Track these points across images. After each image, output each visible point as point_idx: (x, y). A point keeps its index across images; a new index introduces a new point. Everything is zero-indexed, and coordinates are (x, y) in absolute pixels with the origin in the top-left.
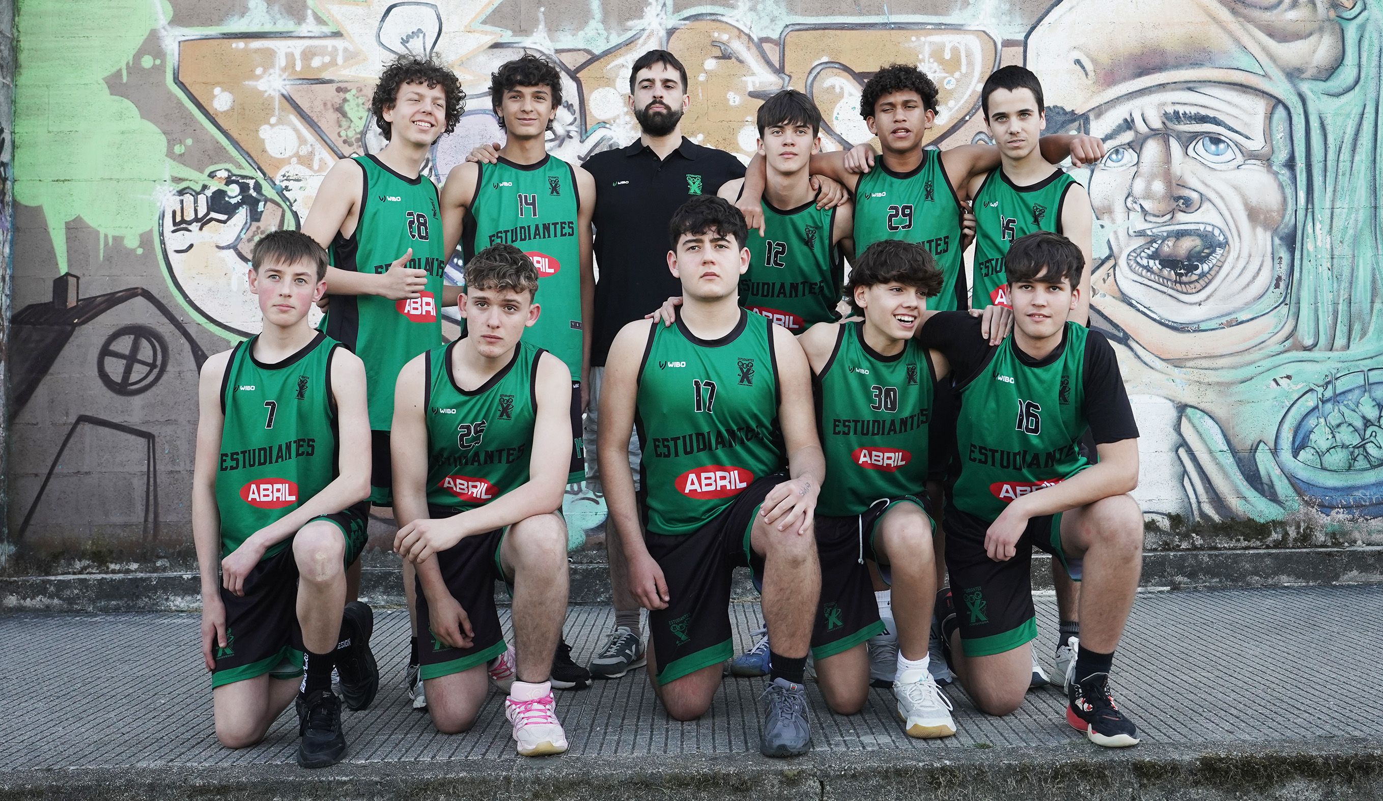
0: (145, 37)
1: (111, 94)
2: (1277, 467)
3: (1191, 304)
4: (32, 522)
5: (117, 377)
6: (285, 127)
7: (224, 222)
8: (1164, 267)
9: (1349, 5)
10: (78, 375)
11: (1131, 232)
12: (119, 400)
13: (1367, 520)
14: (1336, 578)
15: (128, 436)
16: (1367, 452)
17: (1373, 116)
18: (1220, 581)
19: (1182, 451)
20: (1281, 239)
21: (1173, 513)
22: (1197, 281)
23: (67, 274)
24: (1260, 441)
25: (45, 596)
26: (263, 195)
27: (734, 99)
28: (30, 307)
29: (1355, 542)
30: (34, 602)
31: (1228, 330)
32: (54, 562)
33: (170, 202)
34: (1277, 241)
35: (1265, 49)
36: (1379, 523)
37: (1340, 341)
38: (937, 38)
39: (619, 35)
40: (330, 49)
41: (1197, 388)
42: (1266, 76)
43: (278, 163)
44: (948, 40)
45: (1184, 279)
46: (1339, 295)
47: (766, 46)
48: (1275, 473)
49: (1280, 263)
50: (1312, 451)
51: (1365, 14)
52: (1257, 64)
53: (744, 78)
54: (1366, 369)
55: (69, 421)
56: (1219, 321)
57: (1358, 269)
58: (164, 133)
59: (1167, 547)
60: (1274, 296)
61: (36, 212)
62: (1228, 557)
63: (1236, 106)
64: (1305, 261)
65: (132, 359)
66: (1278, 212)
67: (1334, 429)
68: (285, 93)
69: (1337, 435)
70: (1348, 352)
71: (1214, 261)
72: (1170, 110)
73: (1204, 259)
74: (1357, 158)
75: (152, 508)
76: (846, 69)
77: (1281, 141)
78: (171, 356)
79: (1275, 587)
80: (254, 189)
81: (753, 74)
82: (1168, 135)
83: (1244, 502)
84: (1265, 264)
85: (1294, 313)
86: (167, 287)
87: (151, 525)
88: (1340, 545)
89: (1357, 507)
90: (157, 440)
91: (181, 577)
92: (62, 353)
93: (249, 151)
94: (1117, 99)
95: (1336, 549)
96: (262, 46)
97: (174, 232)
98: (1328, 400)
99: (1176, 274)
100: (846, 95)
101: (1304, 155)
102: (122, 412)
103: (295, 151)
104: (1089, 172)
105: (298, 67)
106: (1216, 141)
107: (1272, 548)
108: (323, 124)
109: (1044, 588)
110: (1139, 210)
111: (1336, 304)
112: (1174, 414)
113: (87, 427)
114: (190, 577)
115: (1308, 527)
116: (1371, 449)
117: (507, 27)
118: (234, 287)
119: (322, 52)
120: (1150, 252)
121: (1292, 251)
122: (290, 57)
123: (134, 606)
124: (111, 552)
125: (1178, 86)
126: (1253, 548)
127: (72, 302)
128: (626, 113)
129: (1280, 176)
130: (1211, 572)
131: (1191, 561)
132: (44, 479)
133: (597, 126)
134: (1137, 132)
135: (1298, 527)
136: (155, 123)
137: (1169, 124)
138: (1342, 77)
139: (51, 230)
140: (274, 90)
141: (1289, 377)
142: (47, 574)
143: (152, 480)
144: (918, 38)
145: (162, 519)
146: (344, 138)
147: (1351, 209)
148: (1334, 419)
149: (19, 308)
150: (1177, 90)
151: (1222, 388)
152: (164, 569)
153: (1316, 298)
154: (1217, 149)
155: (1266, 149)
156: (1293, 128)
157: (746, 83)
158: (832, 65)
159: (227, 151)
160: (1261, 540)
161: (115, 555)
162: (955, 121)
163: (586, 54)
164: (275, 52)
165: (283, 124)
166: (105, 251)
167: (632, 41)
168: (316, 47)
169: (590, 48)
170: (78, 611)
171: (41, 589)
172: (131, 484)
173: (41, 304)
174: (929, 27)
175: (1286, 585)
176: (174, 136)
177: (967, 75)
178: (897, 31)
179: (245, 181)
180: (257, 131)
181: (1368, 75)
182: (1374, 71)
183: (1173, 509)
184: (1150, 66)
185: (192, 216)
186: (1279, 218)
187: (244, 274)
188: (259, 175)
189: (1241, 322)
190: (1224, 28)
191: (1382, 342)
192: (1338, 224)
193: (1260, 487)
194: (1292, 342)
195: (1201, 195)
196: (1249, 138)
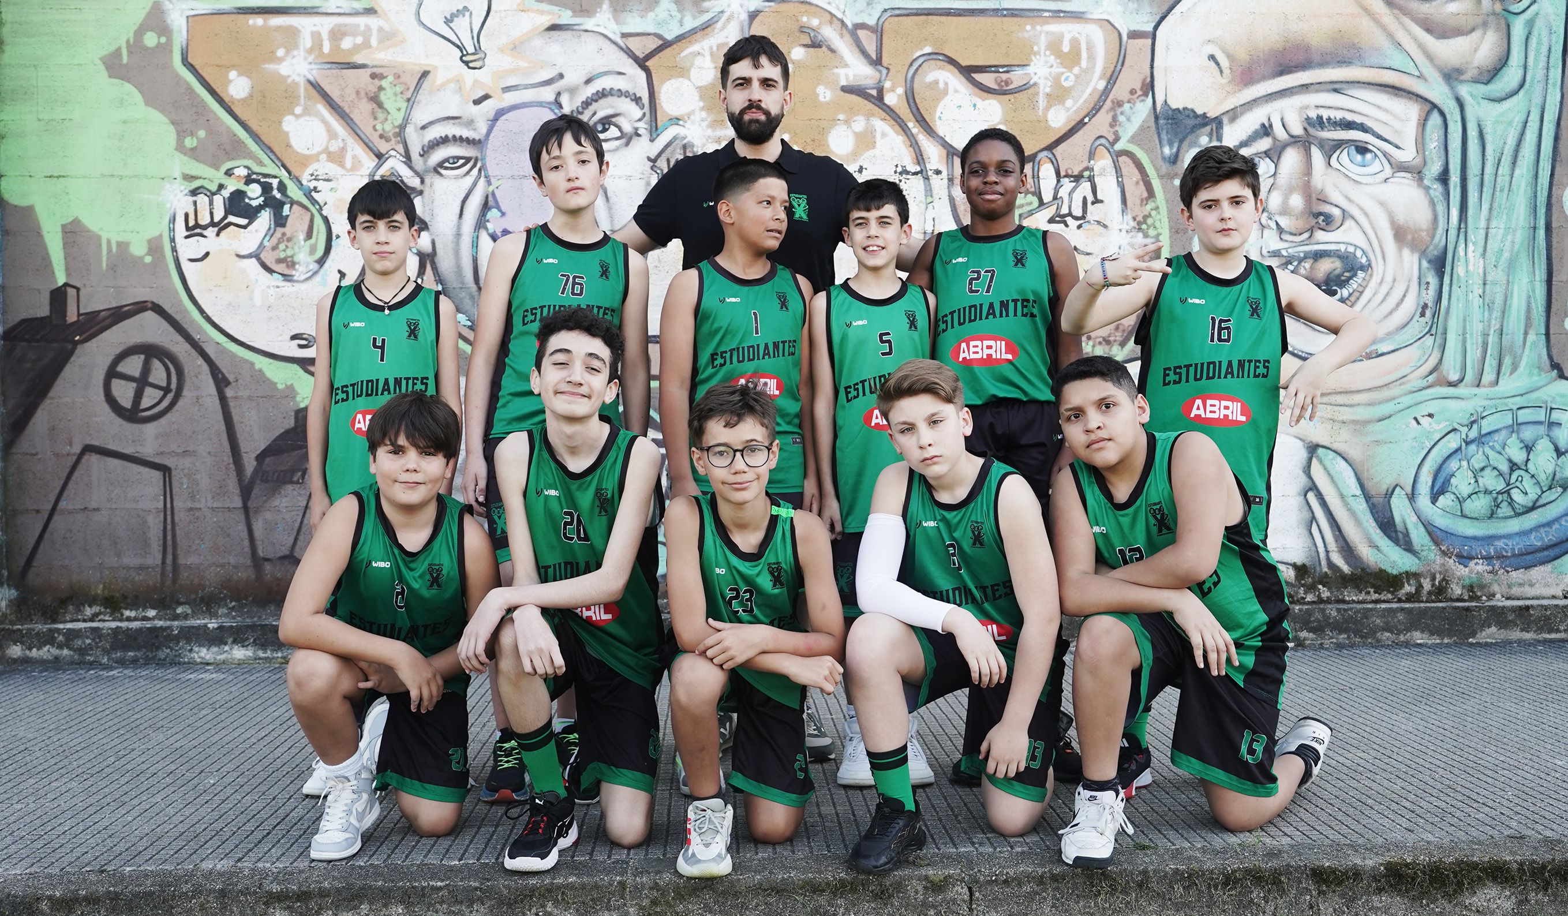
0: (147, 10)
1: (110, 77)
2: (1413, 514)
4: (35, 564)
5: (126, 402)
6: (312, 118)
7: (245, 227)
10: (82, 400)
11: (1264, 252)
12: (129, 428)
13: (1508, 572)
14: (1473, 634)
15: (141, 469)
16: (1511, 498)
17: (1537, 125)
18: (1348, 638)
19: (1311, 496)
20: (1430, 262)
21: (1299, 562)
23: (66, 285)
24: (1397, 485)
25: (53, 646)
26: (288, 197)
27: (825, 94)
28: (24, 321)
29: (1494, 595)
30: (41, 653)
31: (1367, 363)
32: (61, 608)
33: (182, 204)
34: (1425, 264)
35: (1421, 47)
36: (1520, 576)
37: (1488, 376)
38: (1054, 27)
40: (362, 28)
41: (1331, 427)
42: (1421, 77)
43: (306, 160)
44: (1068, 30)
46: (1489, 326)
47: (862, 34)
48: (1412, 520)
49: (1427, 289)
50: (1453, 497)
51: (1534, 8)
52: (1412, 64)
53: (836, 71)
54: (1515, 408)
55: (73, 452)
57: (1512, 296)
58: (173, 123)
60: (1419, 326)
61: (28, 213)
62: (1358, 611)
63: (1386, 111)
64: (1454, 287)
66: (1427, 231)
67: (1476, 474)
68: (312, 79)
69: (1480, 480)
70: (1496, 388)
71: (1355, 286)
72: (1313, 114)
73: (1343, 283)
74: (1517, 172)
75: (170, 550)
76: (952, 61)
77: (1434, 151)
78: (187, 379)
79: (1407, 644)
81: (846, 66)
82: (1310, 143)
83: (1376, 552)
84: (1411, 290)
85: (1440, 345)
86: (181, 301)
87: (169, 568)
88: (1477, 598)
89: (1498, 558)
90: (174, 473)
91: (205, 626)
92: (62, 375)
93: (271, 145)
94: (1254, 101)
95: (1474, 604)
96: (283, 24)
97: (187, 237)
98: (1472, 441)
100: (951, 91)
101: (1459, 168)
102: (133, 441)
103: (323, 146)
105: (326, 49)
106: (1362, 150)
107: (1404, 602)
108: (356, 116)
110: (1274, 226)
111: (1486, 335)
112: (1303, 454)
113: (93, 459)
114: (216, 626)
115: (1444, 579)
116: (1516, 495)
117: (565, 6)
119: (353, 32)
121: (1441, 275)
122: (316, 36)
123: (154, 658)
124: (125, 597)
125: (1322, 87)
126: (1384, 602)
127: (72, 316)
128: (702, 109)
129: (1431, 192)
130: (1338, 627)
131: (1316, 615)
132: (46, 516)
133: (668, 123)
134: (1275, 139)
135: (1433, 579)
136: (162, 111)
137: (1311, 130)
138: (1506, 79)
139: (45, 233)
140: (299, 75)
141: (1431, 415)
142: (54, 621)
143: (169, 518)
144: (1033, 27)
145: (181, 561)
146: (381, 132)
147: (1507, 229)
148: (1478, 462)
149: (11, 323)
150: (1322, 91)
151: (1358, 427)
152: (186, 617)
153: (1464, 328)
154: (1364, 159)
155: (1417, 160)
156: (1449, 137)
157: (838, 76)
158: (935, 57)
159: (246, 146)
160: (1392, 593)
161: (129, 601)
162: (1073, 123)
163: (656, 39)
164: (299, 31)
165: (309, 115)
166: (108, 259)
167: (709, 26)
168: (346, 25)
169: (661, 32)
170: (91, 663)
171: (48, 639)
172: (145, 522)
173: (36, 319)
174: (1047, 14)
175: (1419, 642)
176: (185, 127)
177: (1088, 71)
178: (1011, 19)
179: (267, 180)
180: (280, 122)
181: (1533, 78)
182: (1540, 73)
183: (1299, 558)
184: (1292, 64)
185: (207, 220)
186: (1429, 239)
187: (269, 287)
188: (284, 174)
189: (1382, 354)
190: (1377, 22)
191: (1536, 378)
192: (1493, 245)
193: (1393, 535)
194: (1437, 377)
195: (1344, 211)
196: (1399, 148)
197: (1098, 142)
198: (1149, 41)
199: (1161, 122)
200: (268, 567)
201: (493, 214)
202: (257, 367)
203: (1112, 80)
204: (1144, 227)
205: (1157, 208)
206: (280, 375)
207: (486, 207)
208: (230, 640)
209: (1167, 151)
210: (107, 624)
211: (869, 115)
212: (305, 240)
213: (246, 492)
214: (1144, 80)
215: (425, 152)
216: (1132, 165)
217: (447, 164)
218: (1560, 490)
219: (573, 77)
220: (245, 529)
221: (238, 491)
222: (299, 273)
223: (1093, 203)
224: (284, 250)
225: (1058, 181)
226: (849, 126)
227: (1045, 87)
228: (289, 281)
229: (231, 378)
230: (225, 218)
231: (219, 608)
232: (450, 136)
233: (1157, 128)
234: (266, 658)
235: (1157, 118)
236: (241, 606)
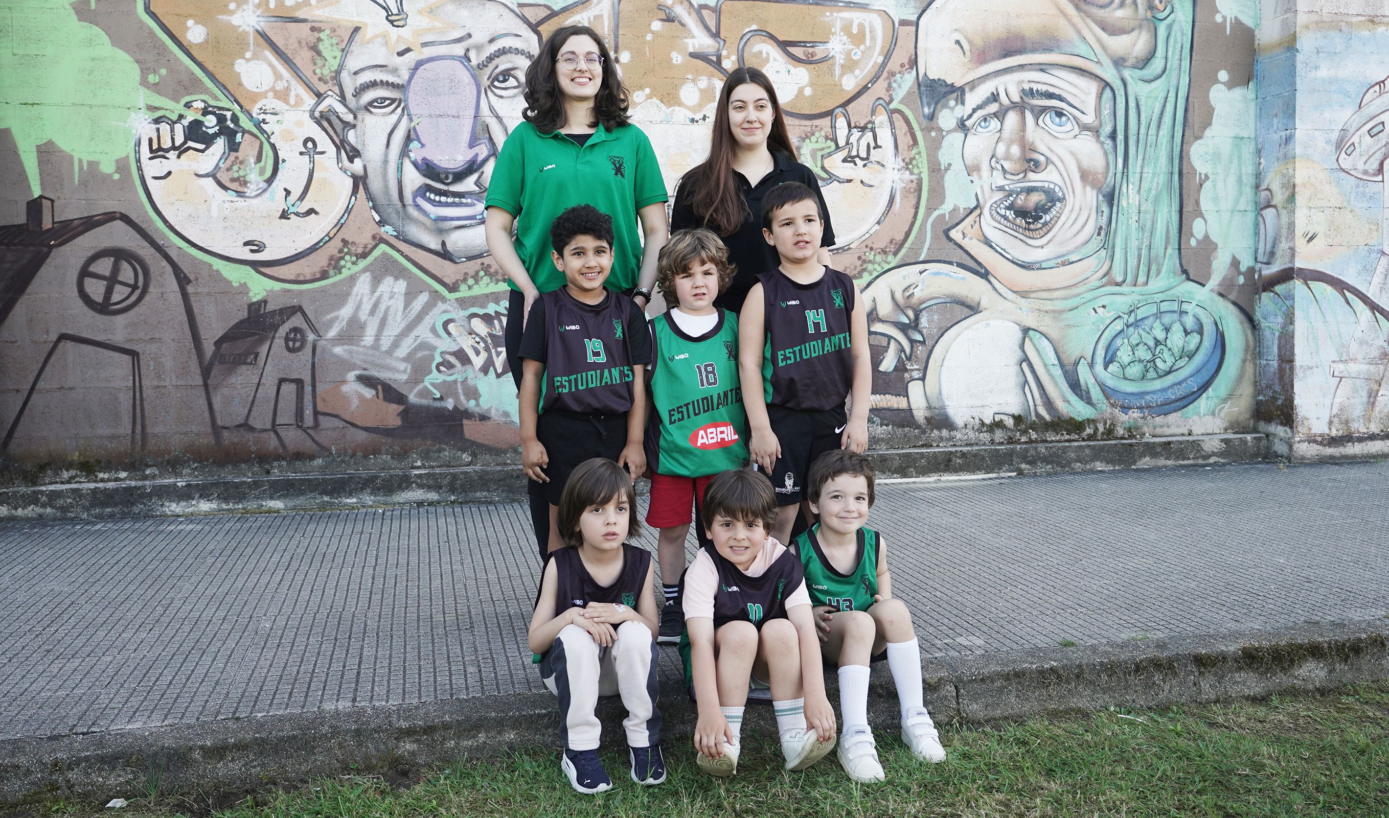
1: (80, 20)
2: (1092, 378)
3: (1036, 247)
4: (16, 435)
5: (98, 297)
6: (260, 62)
7: (202, 151)
8: (1017, 216)
9: (1161, 7)
10: (57, 295)
11: (993, 187)
12: (101, 319)
14: (1134, 463)
15: (112, 353)
16: (1156, 365)
17: (1174, 99)
18: (1054, 467)
19: (1024, 365)
20: (1104, 196)
21: (1016, 414)
22: (1041, 228)
23: (41, 197)
24: (1081, 357)
25: (37, 506)
26: (240, 127)
27: (677, 58)
28: (3, 228)
29: (1144, 434)
30: (26, 511)
31: (1062, 269)
32: (41, 473)
33: (147, 130)
34: (1101, 198)
35: (1099, 40)
37: (1142, 279)
38: (846, 14)
41: (1038, 315)
43: (255, 97)
44: (856, 17)
45: (1032, 226)
46: (1142, 243)
47: (705, 12)
48: (1091, 382)
49: (1102, 215)
50: (1118, 365)
51: (1172, 16)
52: (1093, 52)
53: (685, 40)
54: (1158, 301)
55: (49, 339)
56: (1055, 261)
57: (1157, 221)
58: (137, 62)
59: (1011, 441)
60: (1097, 242)
61: (5, 135)
62: (1055, 448)
63: (1076, 86)
64: (1120, 214)
65: (112, 280)
66: (1103, 174)
67: (1134, 348)
68: (259, 29)
69: (1136, 352)
70: (1147, 287)
71: (1054, 213)
72: (1027, 87)
73: (1046, 211)
74: (1161, 133)
75: (139, 421)
76: (772, 37)
77: (1107, 116)
78: (153, 278)
79: (1092, 471)
80: (232, 120)
81: (693, 37)
82: (1025, 108)
83: (1068, 405)
84: (1091, 216)
85: (1110, 256)
86: (146, 212)
87: (138, 437)
88: (1134, 437)
89: (1147, 408)
90: (141, 357)
91: (175, 484)
92: (39, 273)
93: (225, 84)
94: (987, 75)
95: (1131, 441)
97: (151, 159)
98: (1131, 325)
99: (1026, 222)
100: (771, 60)
101: (1123, 129)
102: (105, 330)
103: (271, 85)
104: (963, 136)
106: (1060, 114)
107: (1087, 441)
108: (298, 61)
109: (923, 476)
110: (1000, 168)
111: (1140, 249)
112: (1019, 335)
113: (69, 345)
114: (184, 484)
115: (1112, 424)
116: (1159, 363)
118: (215, 213)
120: (1007, 204)
121: (1111, 206)
123: (129, 513)
124: (99, 462)
125: (1033, 67)
126: (1074, 441)
127: (47, 224)
129: (1105, 145)
130: (1046, 460)
131: (1032, 452)
132: (26, 395)
134: (1001, 104)
135: (1105, 424)
136: (128, 51)
137: (1026, 99)
138: (1154, 66)
139: (21, 153)
140: (249, 25)
141: (1104, 307)
142: (37, 485)
143: (138, 395)
144: (831, 14)
145: (150, 430)
146: (320, 75)
147: (1154, 173)
148: (1134, 340)
150: (1032, 70)
151: (1056, 315)
152: (155, 477)
153: (1126, 244)
154: (1060, 121)
155: (1096, 123)
156: (1117, 106)
157: (687, 44)
158: (760, 33)
159: (202, 83)
160: (1078, 434)
161: (103, 465)
162: (860, 88)
163: (546, 9)
166: (80, 175)
167: (587, 1)
169: (550, 4)
170: (72, 519)
171: (33, 499)
172: (116, 398)
173: (14, 226)
174: (841, 4)
175: (1100, 469)
176: (149, 65)
177: (871, 49)
178: (815, 7)
179: (221, 112)
180: (233, 65)
181: (1172, 66)
182: (1176, 63)
183: (1016, 411)
184: (1013, 49)
185: (169, 144)
186: (1103, 180)
187: (224, 202)
188: (236, 108)
189: (1072, 263)
190: (1070, 21)
191: (1172, 280)
192: (1145, 185)
193: (1080, 393)
194: (1108, 279)
195: (1047, 158)
196: (1083, 113)
197: (878, 103)
198: (914, 28)
199: (923, 89)
200: (226, 434)
201: (414, 145)
202: (215, 268)
203: (888, 56)
204: (910, 166)
205: (919, 153)
206: (234, 275)
207: (408, 139)
208: (197, 496)
209: (926, 110)
210: (86, 486)
211: (710, 76)
212: (256, 164)
213: (206, 372)
214: (910, 57)
215: (358, 93)
216: (902, 120)
217: (376, 104)
218: (1187, 359)
219: (480, 37)
220: (206, 403)
221: (198, 371)
222: (251, 190)
223: (874, 148)
224: (237, 171)
225: (850, 131)
226: (696, 84)
227: (840, 60)
228: (242, 197)
229: (192, 277)
231: (186, 470)
232: (378, 81)
233: (920, 93)
234: (228, 510)
235: (919, 85)
236: (203, 467)
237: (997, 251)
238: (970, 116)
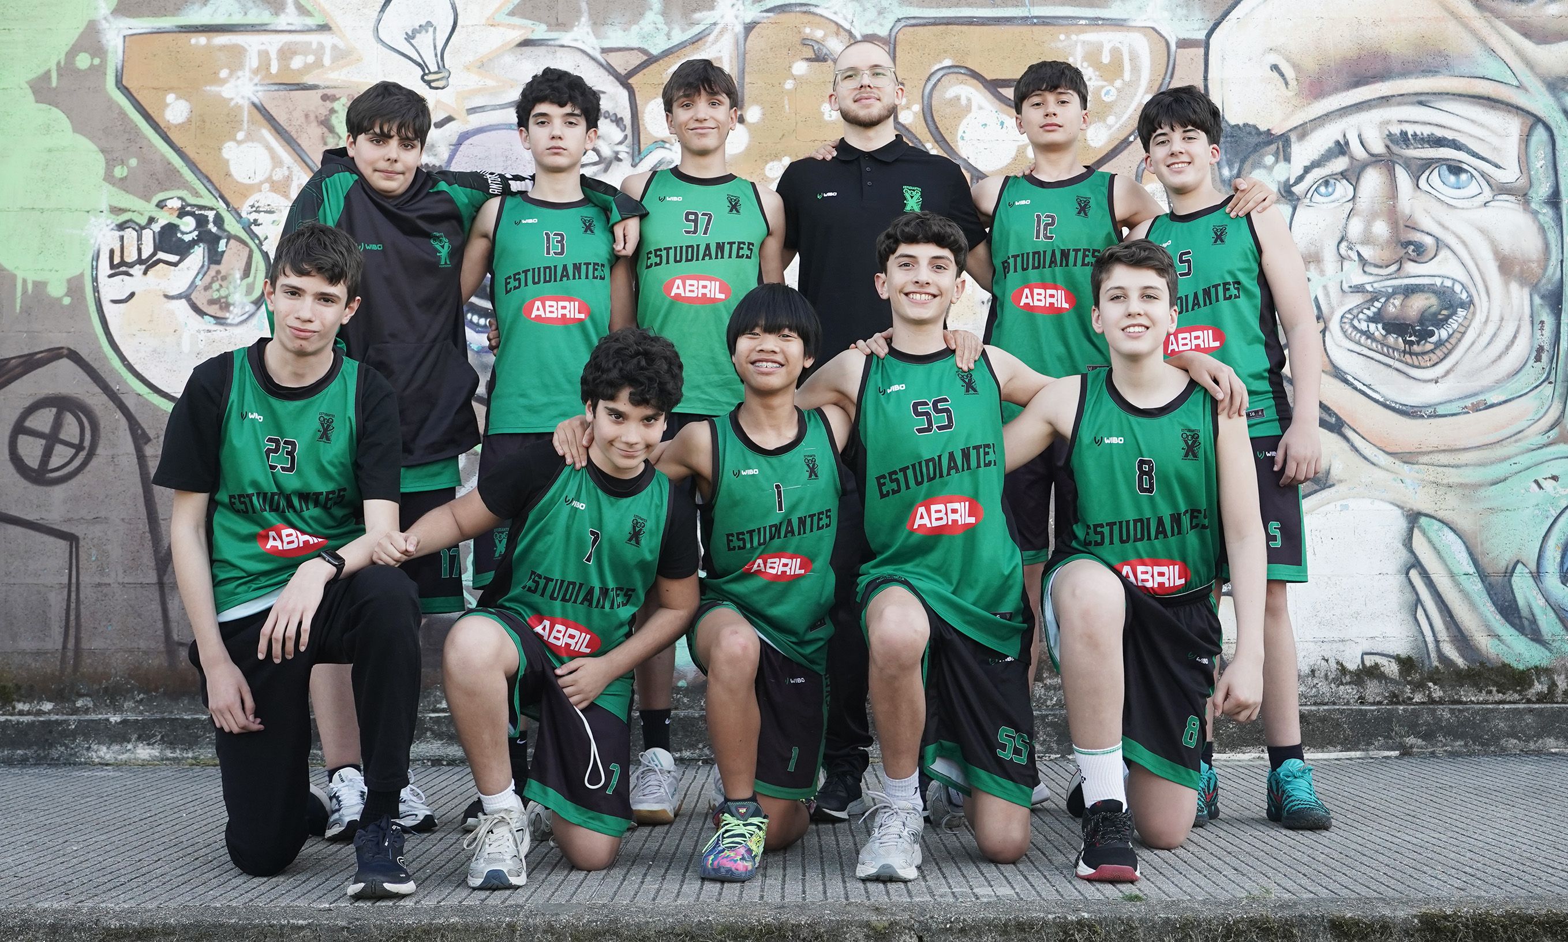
0: (81, 30)
1: (37, 102)
2: (1540, 596)
3: (1425, 381)
5: (33, 461)
6: (255, 144)
7: (175, 265)
8: (1388, 332)
11: (1345, 287)
12: (35, 491)
15: (43, 537)
18: (1466, 745)
19: (1414, 574)
20: (1543, 297)
21: (1403, 654)
22: (1432, 351)
24: (1518, 562)
26: (225, 230)
31: (1473, 416)
33: (106, 238)
34: (1537, 300)
35: (1519, 53)
38: (1092, 36)
39: (683, 31)
40: (314, 46)
41: (1433, 491)
42: (1520, 87)
43: (246, 191)
44: (1108, 39)
45: (1416, 348)
48: (1538, 604)
49: (1542, 329)
52: (1509, 72)
56: (1462, 404)
58: (103, 151)
59: (1394, 699)
60: (1534, 372)
62: (1476, 714)
63: (1482, 125)
65: (52, 439)
66: (1539, 262)
68: (256, 101)
71: (1455, 326)
72: (1396, 130)
73: (1441, 323)
75: (72, 632)
76: (975, 75)
77: (1541, 171)
78: (102, 435)
79: (1539, 754)
80: (215, 223)
82: (1394, 163)
83: (1496, 642)
84: (1522, 330)
85: (1561, 395)
86: (100, 347)
87: (70, 654)
90: (82, 543)
91: (107, 720)
93: (210, 175)
94: (1327, 115)
96: (228, 43)
97: (110, 276)
99: (1405, 342)
100: (974, 107)
102: (38, 506)
103: (267, 175)
104: (1291, 210)
105: (274, 69)
106: (1456, 169)
107: (1534, 703)
108: (304, 142)
109: (1232, 750)
110: (1356, 258)
112: (1402, 524)
114: (119, 720)
117: (540, 20)
118: (186, 347)
119: (306, 49)
120: (1370, 313)
121: (1557, 314)
122: (264, 56)
123: (45, 757)
124: (18, 687)
125: (1405, 99)
126: (1510, 702)
129: (1540, 217)
130: (1453, 732)
131: (1426, 717)
133: (653, 146)
134: (1352, 158)
136: (92, 138)
137: (1395, 149)
140: (243, 97)
141: (1555, 478)
143: (73, 595)
144: (1068, 37)
145: (85, 645)
150: (1405, 104)
151: (1467, 492)
152: (87, 711)
154: (1458, 181)
155: (1522, 181)
156: (1557, 154)
158: (956, 70)
159: (181, 175)
160: (1520, 692)
161: (23, 692)
162: (1116, 143)
163: (640, 55)
164: (245, 50)
165: (253, 141)
166: (22, 302)
167: (700, 39)
168: (296, 43)
169: (646, 47)
172: (46, 600)
174: (1083, 22)
175: (1553, 750)
176: (115, 155)
177: (1132, 84)
178: (1042, 28)
179: (202, 212)
180: (220, 149)
183: (1401, 646)
184: (1370, 74)
185: (134, 257)
186: (1540, 271)
187: (199, 331)
188: (222, 205)
189: (1492, 406)
190: (1466, 26)
193: (1517, 621)
194: (1559, 432)
195: (1437, 239)
196: (1500, 167)
198: (1202, 51)
208: (134, 737)
209: (1226, 172)
212: (242, 279)
213: (161, 564)
220: (160, 608)
221: (153, 564)
222: (234, 315)
224: (218, 290)
228: (221, 324)
229: (151, 433)
230: (154, 254)
231: (124, 701)
234: (174, 759)
236: (151, 700)
237: (1356, 388)
238: (1300, 179)
